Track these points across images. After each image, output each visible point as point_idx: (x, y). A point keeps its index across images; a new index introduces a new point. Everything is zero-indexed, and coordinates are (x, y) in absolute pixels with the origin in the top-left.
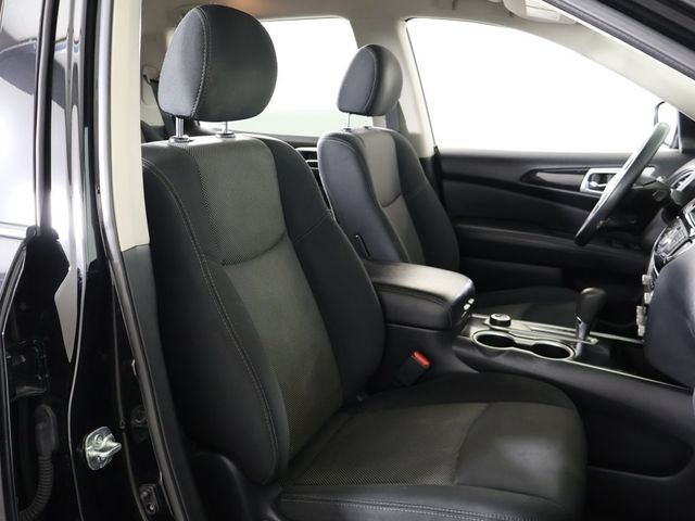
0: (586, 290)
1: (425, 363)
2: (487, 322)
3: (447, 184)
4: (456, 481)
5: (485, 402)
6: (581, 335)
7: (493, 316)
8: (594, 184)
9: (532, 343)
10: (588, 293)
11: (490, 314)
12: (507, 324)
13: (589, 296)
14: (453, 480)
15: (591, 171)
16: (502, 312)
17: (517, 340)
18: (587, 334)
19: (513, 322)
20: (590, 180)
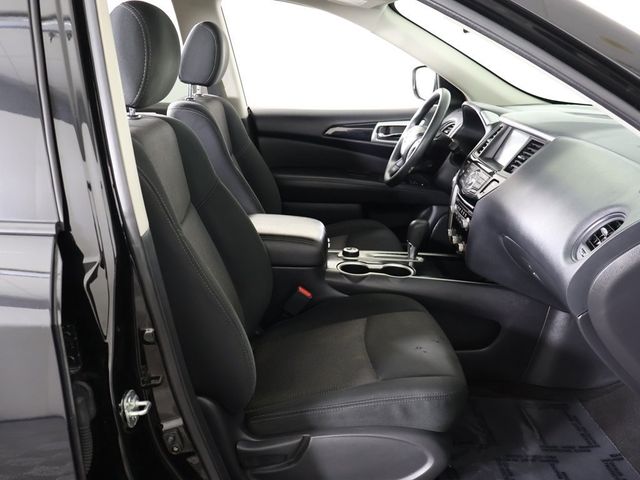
0: (414, 222)
1: (308, 294)
2: (341, 254)
3: (261, 140)
4: (381, 378)
5: (364, 317)
6: (412, 256)
7: (345, 250)
8: (381, 135)
9: (381, 267)
10: (415, 224)
11: (342, 249)
12: (357, 254)
13: (417, 226)
14: (378, 378)
15: (379, 124)
16: (352, 246)
17: (370, 266)
18: (416, 255)
19: (361, 252)
20: (378, 132)
